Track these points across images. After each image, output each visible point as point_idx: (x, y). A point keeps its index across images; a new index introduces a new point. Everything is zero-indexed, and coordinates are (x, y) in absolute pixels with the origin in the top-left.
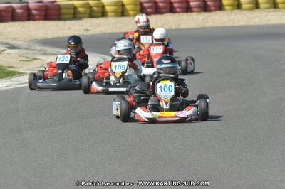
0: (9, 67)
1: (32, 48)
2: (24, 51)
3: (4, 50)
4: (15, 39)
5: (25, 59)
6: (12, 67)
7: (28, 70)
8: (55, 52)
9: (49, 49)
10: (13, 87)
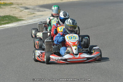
0: (20, 17)
1: (35, 9)
2: (31, 10)
3: (23, 10)
4: (30, 5)
5: (30, 13)
6: (21, 17)
7: (28, 18)
8: (43, 10)
9: (41, 9)
10: (18, 26)
